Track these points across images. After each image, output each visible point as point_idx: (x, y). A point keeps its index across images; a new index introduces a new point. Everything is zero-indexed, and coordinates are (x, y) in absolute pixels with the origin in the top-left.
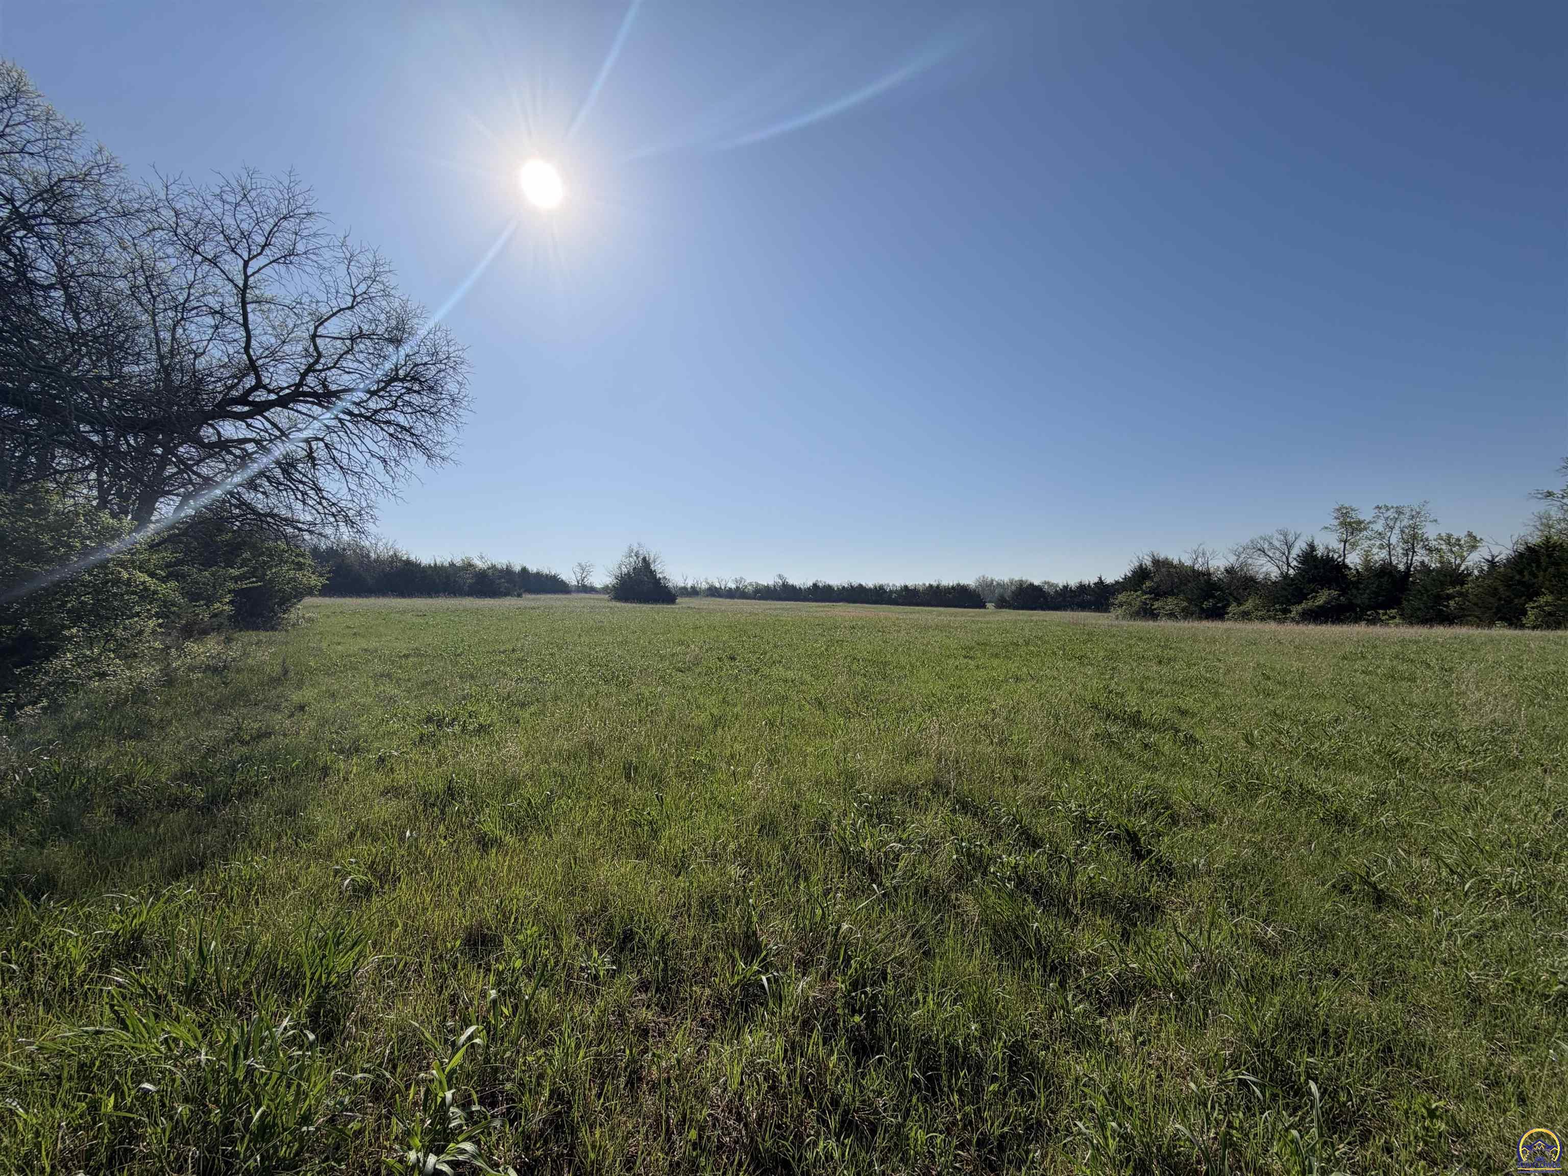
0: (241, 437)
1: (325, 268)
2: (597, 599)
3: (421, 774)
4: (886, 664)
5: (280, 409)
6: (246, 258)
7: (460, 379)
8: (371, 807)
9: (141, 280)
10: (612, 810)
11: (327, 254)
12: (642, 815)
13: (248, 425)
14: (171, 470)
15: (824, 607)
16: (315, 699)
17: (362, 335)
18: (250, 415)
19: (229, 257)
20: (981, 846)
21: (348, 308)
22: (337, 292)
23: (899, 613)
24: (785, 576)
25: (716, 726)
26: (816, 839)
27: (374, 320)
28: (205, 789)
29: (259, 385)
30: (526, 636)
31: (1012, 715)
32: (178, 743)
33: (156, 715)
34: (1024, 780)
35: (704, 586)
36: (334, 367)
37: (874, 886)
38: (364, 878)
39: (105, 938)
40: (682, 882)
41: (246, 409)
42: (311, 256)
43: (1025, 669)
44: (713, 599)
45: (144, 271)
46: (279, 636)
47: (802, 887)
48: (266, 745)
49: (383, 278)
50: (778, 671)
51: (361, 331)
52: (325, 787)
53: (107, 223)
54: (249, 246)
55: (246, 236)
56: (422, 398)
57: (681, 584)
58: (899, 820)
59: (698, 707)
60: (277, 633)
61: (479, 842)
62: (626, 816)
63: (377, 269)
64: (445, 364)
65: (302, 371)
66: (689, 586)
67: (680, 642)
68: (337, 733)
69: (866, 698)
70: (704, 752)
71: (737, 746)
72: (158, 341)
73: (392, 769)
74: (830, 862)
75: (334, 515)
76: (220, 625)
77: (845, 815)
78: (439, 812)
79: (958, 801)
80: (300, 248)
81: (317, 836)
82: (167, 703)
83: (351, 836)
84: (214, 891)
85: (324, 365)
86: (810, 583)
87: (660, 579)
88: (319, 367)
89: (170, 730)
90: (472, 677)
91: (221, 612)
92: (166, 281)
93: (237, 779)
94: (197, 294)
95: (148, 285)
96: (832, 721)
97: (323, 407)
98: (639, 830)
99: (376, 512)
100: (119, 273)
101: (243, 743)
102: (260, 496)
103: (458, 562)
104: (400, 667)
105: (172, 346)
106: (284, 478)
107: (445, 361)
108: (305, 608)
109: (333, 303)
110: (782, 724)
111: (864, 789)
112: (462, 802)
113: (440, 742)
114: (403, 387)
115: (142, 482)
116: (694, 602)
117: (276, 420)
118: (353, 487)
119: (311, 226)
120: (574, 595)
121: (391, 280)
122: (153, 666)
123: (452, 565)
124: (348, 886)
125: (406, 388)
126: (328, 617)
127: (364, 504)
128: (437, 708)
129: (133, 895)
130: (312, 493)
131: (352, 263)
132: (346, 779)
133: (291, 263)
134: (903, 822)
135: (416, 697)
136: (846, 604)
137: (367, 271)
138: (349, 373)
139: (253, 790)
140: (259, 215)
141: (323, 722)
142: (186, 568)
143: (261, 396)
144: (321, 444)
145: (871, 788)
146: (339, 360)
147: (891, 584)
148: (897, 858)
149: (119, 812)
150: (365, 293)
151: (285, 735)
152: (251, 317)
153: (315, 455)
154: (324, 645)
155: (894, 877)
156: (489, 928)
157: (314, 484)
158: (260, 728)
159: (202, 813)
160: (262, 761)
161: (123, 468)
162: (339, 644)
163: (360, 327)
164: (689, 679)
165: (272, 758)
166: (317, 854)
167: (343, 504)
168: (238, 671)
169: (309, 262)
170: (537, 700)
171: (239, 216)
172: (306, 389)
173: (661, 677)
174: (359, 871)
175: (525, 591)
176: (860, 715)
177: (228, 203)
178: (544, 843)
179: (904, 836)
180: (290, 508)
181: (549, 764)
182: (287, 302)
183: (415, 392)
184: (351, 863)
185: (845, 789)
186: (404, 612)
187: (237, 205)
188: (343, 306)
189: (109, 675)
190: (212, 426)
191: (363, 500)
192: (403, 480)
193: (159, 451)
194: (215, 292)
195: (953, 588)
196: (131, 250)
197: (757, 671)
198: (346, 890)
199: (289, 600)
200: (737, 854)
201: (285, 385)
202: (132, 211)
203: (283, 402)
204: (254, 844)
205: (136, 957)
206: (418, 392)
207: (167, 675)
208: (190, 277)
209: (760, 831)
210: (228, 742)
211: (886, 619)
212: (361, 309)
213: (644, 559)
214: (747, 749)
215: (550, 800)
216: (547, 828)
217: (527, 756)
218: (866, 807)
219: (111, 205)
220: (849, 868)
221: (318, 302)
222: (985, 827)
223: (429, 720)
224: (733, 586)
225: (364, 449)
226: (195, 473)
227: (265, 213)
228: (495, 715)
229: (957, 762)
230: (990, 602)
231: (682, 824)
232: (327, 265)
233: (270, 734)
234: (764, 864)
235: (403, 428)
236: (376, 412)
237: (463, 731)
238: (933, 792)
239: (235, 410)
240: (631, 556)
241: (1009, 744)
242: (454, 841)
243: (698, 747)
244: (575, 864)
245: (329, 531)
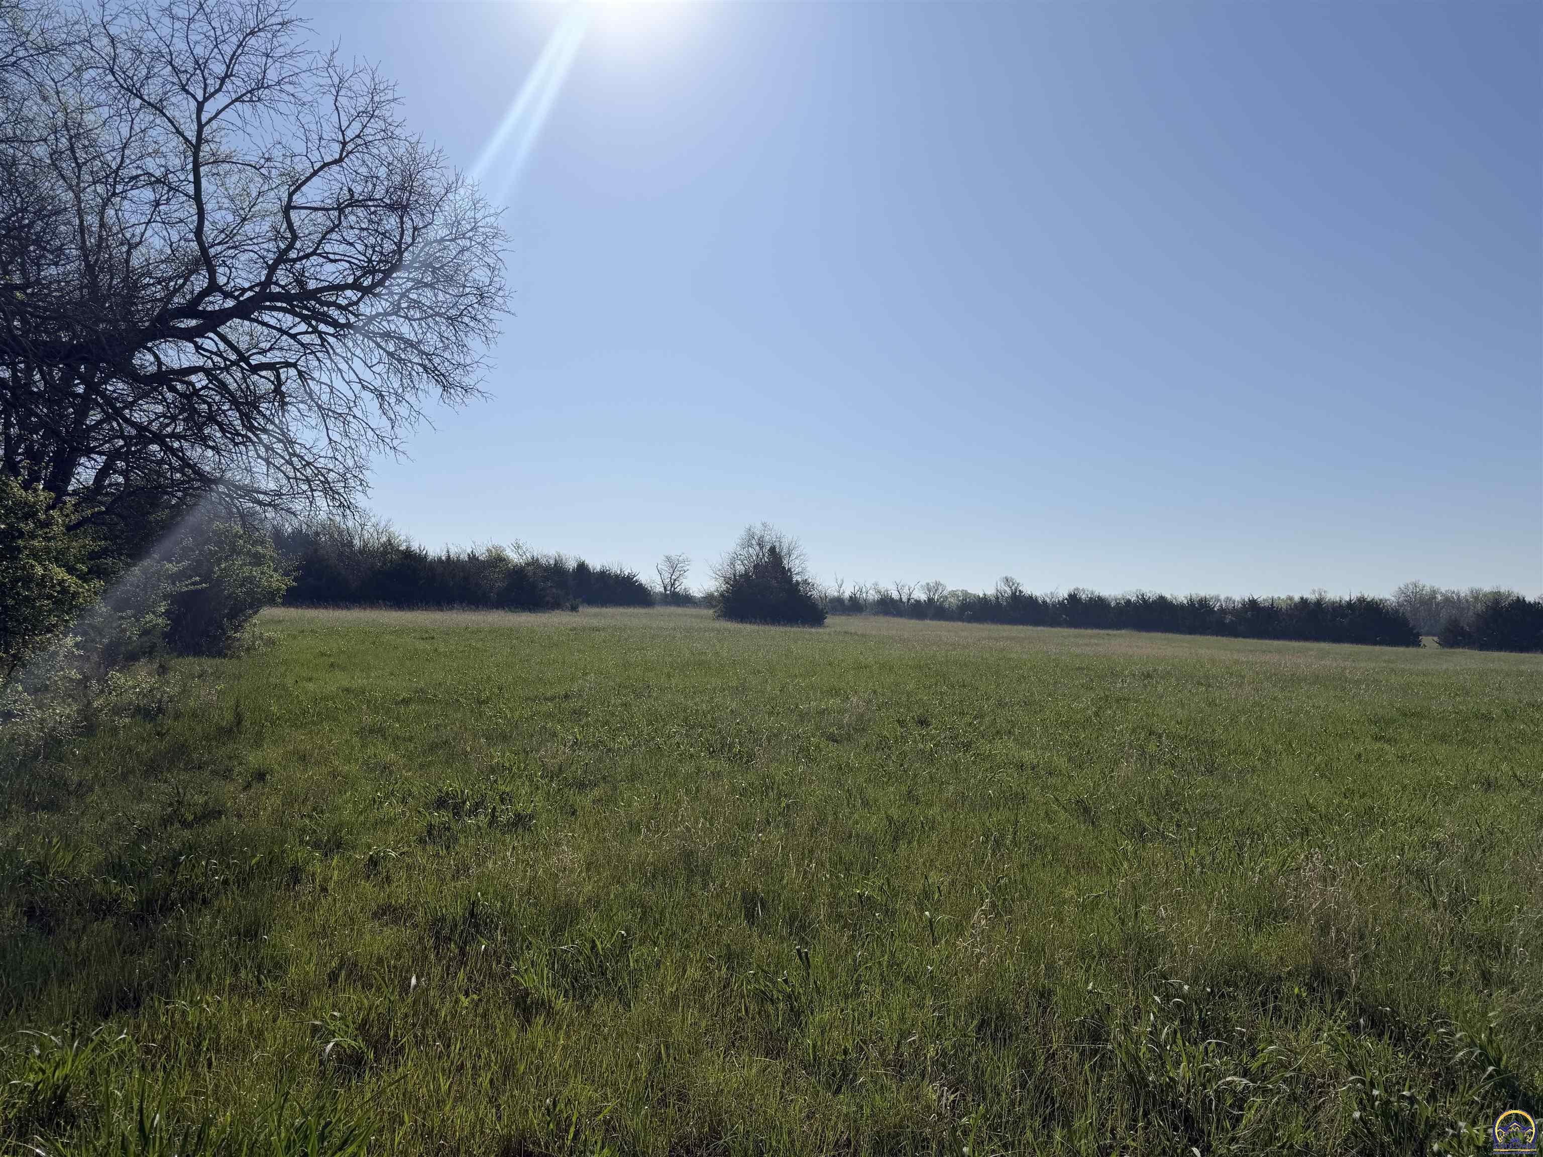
0: (186, 365)
1: (304, 104)
2: (697, 617)
3: (430, 888)
4: (1213, 745)
5: (237, 320)
6: (200, 99)
7: (491, 261)
8: (360, 934)
9: (64, 143)
10: (724, 969)
11: (307, 80)
12: (774, 983)
13: (198, 348)
14: (95, 416)
15: (1091, 637)
16: (280, 764)
17: (353, 203)
18: (200, 332)
19: (179, 98)
20: (1412, 1100)
21: (335, 162)
22: (321, 138)
23: (1238, 651)
24: (1018, 580)
25: (896, 839)
26: (1082, 1054)
27: (372, 178)
28: (137, 890)
29: (213, 287)
30: (586, 674)
31: (1478, 855)
32: (102, 818)
33: (73, 776)
34: (1503, 982)
35: (872, 596)
36: (314, 253)
37: (1195, 1150)
38: (353, 1043)
39: (21, 1092)
40: (844, 1104)
41: (193, 323)
42: (288, 88)
43: (1504, 767)
44: (888, 618)
45: (68, 131)
46: (227, 665)
47: (1057, 1137)
48: (211, 831)
49: (384, 112)
50: (1005, 748)
51: (352, 195)
52: (296, 897)
53: (26, 64)
54: (205, 79)
55: (200, 65)
56: (436, 295)
57: (833, 592)
58: (1242, 1034)
59: (866, 804)
60: (225, 661)
61: (517, 1005)
62: (749, 982)
63: (376, 99)
64: (470, 239)
65: (270, 262)
66: (847, 595)
67: (834, 692)
68: (311, 817)
69: (1175, 806)
70: (879, 883)
71: (934, 877)
72: (82, 229)
73: (388, 878)
74: (1110, 1099)
75: (308, 480)
76: (153, 647)
77: (1138, 1017)
78: (457, 951)
79: (1363, 1011)
80: (272, 75)
81: (286, 972)
82: (86, 760)
83: (333, 977)
84: (154, 1041)
85: (299, 251)
86: (1063, 593)
87: (798, 583)
88: (293, 255)
89: (91, 798)
90: (505, 738)
91: (154, 626)
92: (95, 140)
93: (179, 878)
94: (133, 157)
95: (72, 149)
96: (1110, 845)
97: (295, 314)
98: (770, 1008)
99: (367, 475)
100: (37, 135)
101: (185, 824)
102: (210, 453)
103: (482, 553)
104: (398, 719)
105: (100, 237)
106: (244, 425)
107: (471, 234)
108: (263, 623)
109: (315, 156)
110: (1014, 842)
111: (1173, 972)
112: (491, 939)
113: (457, 840)
114: (408, 279)
115: (57, 434)
116: (855, 624)
117: (232, 337)
118: (336, 437)
119: (288, 41)
120: (659, 610)
121: (394, 113)
122: (69, 705)
123: (473, 558)
124: (330, 1055)
125: (413, 280)
126: (295, 637)
127: (350, 463)
128: (452, 785)
129: (55, 1034)
130: (278, 447)
131: (342, 93)
132: (324, 890)
133: (259, 100)
134: (1251, 1040)
135: (421, 766)
136: (1135, 633)
137: (362, 102)
138: (335, 261)
139: (200, 896)
140: (219, 33)
141: (290, 799)
142: (110, 561)
143: (216, 303)
144: (293, 372)
145: (1189, 972)
146: (320, 242)
147: (1222, 597)
148: (1240, 1102)
149: (30, 913)
150: (358, 136)
151: (239, 816)
152: (204, 182)
153: (284, 388)
154: (289, 681)
155: (1233, 1140)
156: (537, 1143)
157: (283, 434)
158: (206, 803)
159: (135, 925)
160: (212, 853)
161: (37, 415)
162: (310, 679)
163: (350, 190)
164: (850, 755)
165: (223, 849)
166: (286, 1000)
167: (319, 464)
168: (177, 716)
169: (284, 95)
170: (604, 778)
171: (193, 37)
172: (276, 289)
173: (801, 750)
174: (346, 1032)
175: (583, 602)
176: (1164, 837)
177: (178, 19)
178: (616, 1016)
179: (1254, 1066)
180: (249, 470)
181: (623, 885)
182: (253, 158)
183: (426, 285)
184: (333, 1017)
185: (1137, 970)
186: (400, 632)
187: (191, 20)
188: (328, 159)
189: (15, 717)
190: (150, 350)
191: (349, 456)
192: (407, 424)
193: (80, 389)
194: (156, 152)
195: (1349, 604)
196: (54, 100)
197: (967, 746)
198: (329, 1060)
199: (241, 611)
200: (940, 1064)
201: (247, 285)
202: (56, 43)
203: (244, 311)
204: (204, 977)
205: (58, 1124)
206: (431, 286)
207: (86, 719)
208: (125, 131)
209: (979, 1028)
210: (166, 822)
211: (1213, 661)
212: (354, 161)
213: (772, 550)
214: (953, 883)
215: (624, 945)
216: (620, 991)
217: (588, 869)
218: (1178, 1005)
219: (31, 38)
220: (1146, 1114)
221: (293, 155)
222: (1421, 1065)
223: (441, 803)
224: (923, 597)
225: (353, 377)
226: (127, 421)
227: (226, 29)
228: (539, 800)
229: (1362, 938)
230: (1428, 634)
231: (842, 1005)
232: (307, 98)
233: (220, 813)
234: (988, 1090)
235: (409, 343)
236: (371, 319)
237: (490, 824)
238: (1311, 990)
239: (182, 326)
240: (751, 546)
241: (1471, 910)
242: (480, 1000)
243: (868, 873)
244: (668, 1056)
245: (299, 505)
